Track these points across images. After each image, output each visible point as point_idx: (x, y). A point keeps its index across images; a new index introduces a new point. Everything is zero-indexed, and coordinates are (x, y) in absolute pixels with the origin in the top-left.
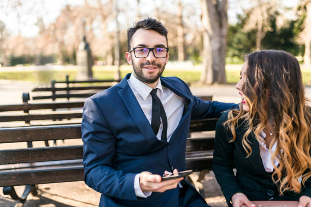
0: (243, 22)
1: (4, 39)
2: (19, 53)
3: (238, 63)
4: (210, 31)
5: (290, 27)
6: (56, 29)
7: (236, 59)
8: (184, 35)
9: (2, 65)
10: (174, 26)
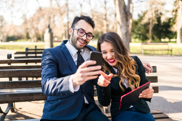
0: (141, 18)
1: (3, 26)
2: (11, 34)
3: (138, 42)
4: (121, 23)
5: (169, 22)
6: (33, 21)
7: (137, 40)
8: (107, 25)
9: (2, 41)
10: (102, 20)
